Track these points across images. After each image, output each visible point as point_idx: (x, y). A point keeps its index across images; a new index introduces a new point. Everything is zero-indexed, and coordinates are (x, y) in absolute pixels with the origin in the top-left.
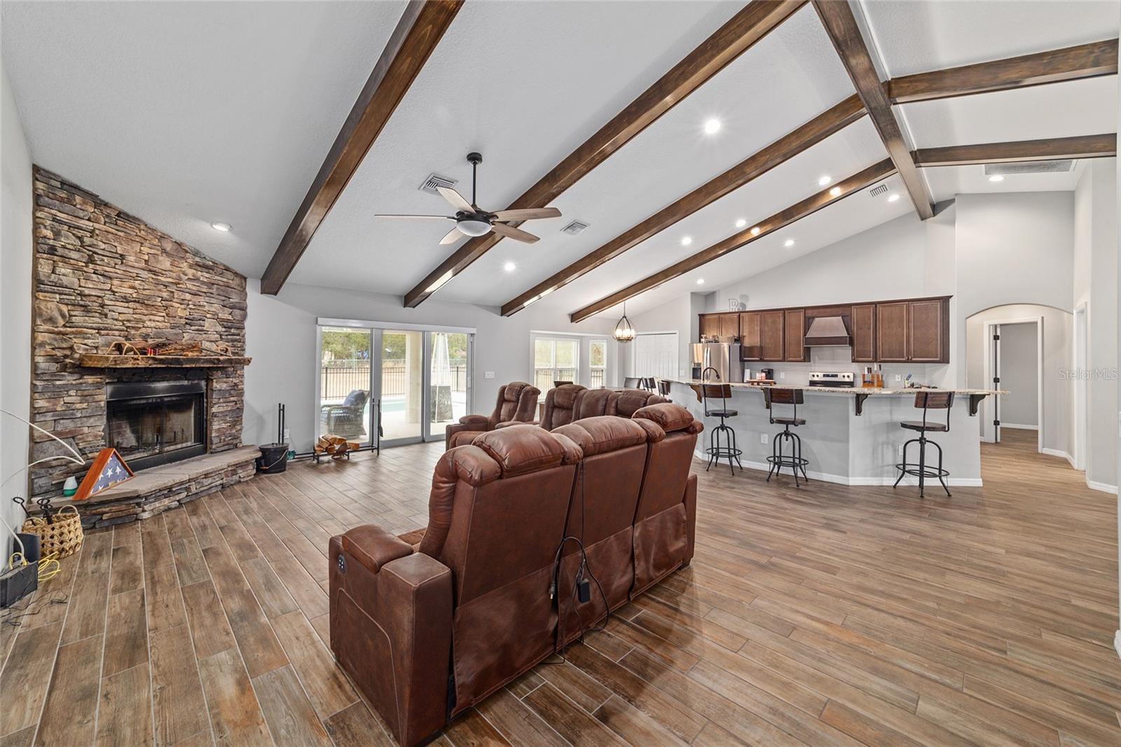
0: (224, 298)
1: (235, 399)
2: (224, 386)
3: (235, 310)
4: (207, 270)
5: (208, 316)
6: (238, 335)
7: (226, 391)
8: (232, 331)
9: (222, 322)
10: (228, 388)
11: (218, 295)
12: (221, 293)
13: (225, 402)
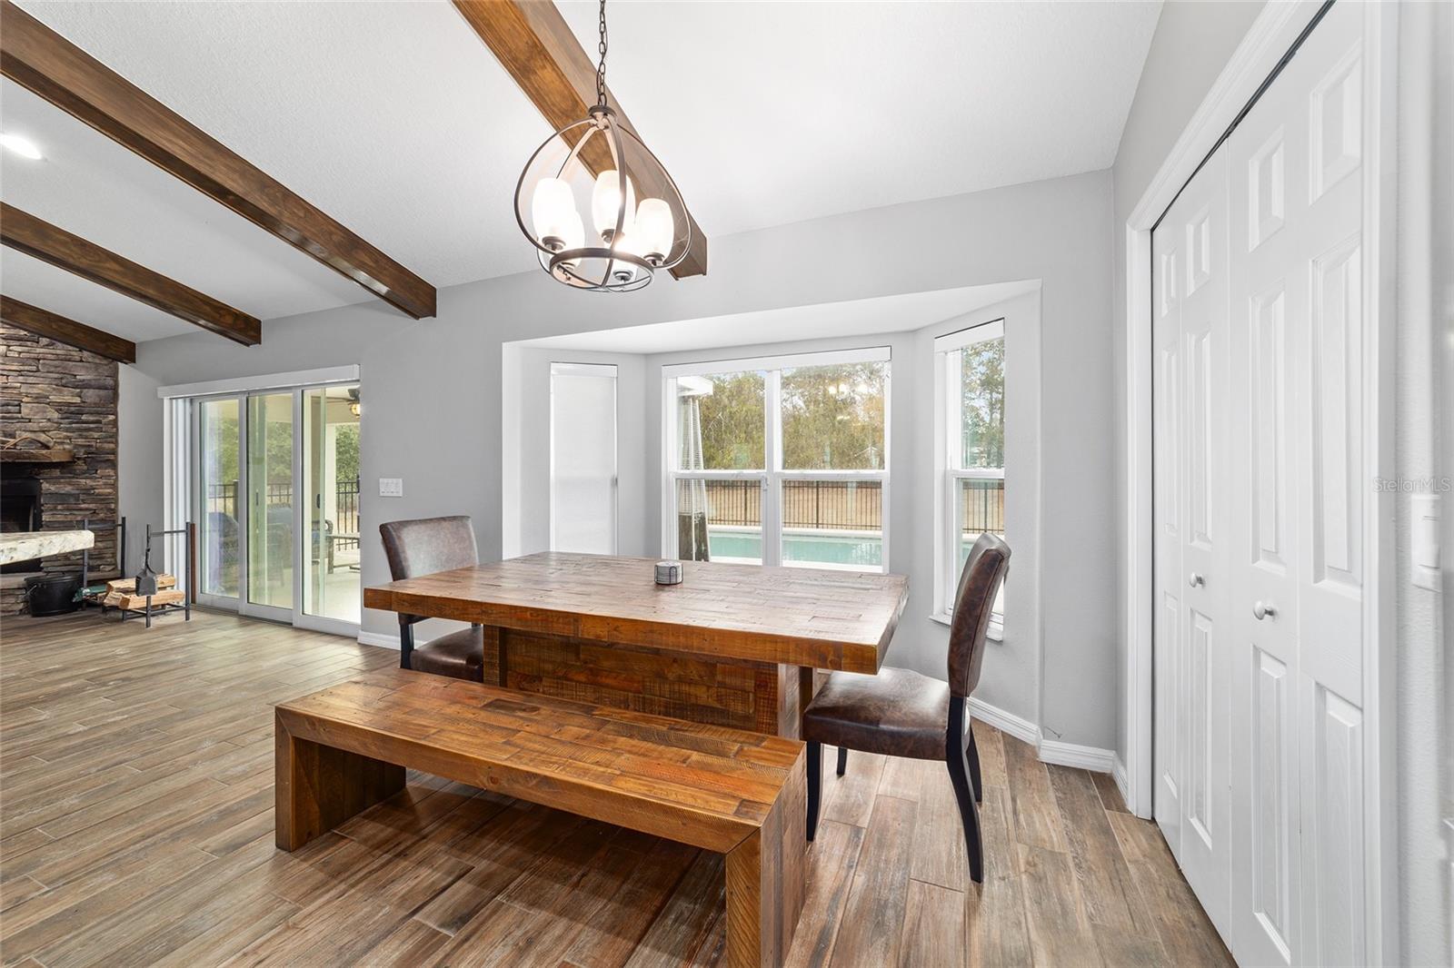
0: (56, 376)
1: (91, 506)
2: (68, 489)
3: (85, 391)
4: (18, 343)
5: (25, 399)
6: (99, 422)
7: (69, 495)
8: (84, 417)
9: (59, 407)
10: (77, 492)
11: (48, 372)
12: (52, 369)
13: (68, 510)
